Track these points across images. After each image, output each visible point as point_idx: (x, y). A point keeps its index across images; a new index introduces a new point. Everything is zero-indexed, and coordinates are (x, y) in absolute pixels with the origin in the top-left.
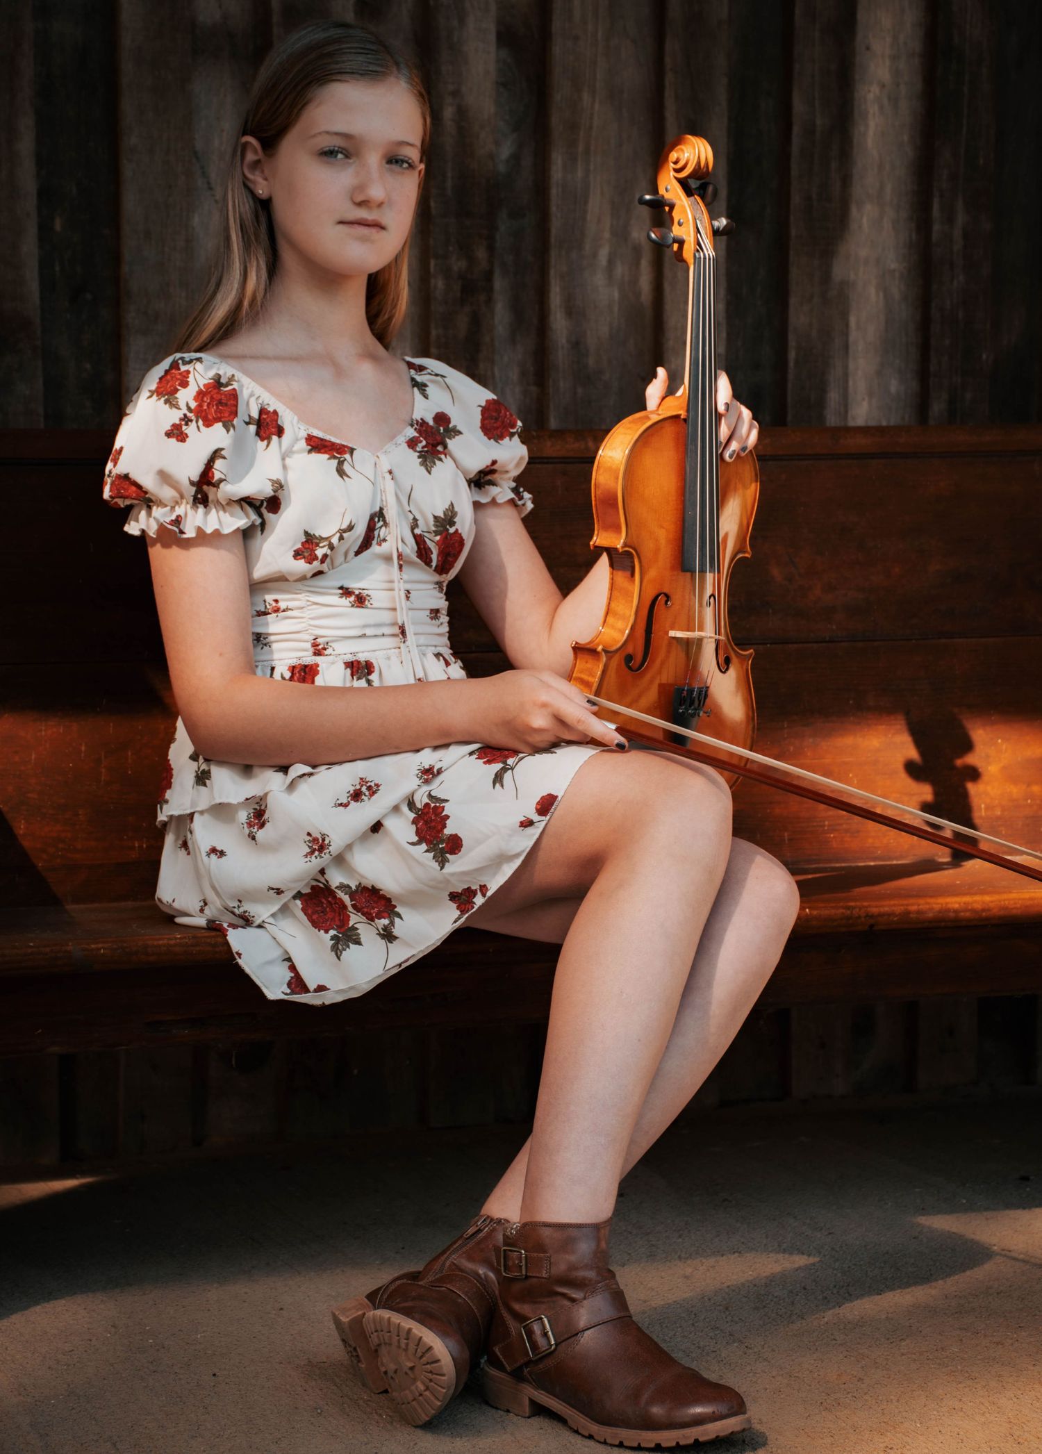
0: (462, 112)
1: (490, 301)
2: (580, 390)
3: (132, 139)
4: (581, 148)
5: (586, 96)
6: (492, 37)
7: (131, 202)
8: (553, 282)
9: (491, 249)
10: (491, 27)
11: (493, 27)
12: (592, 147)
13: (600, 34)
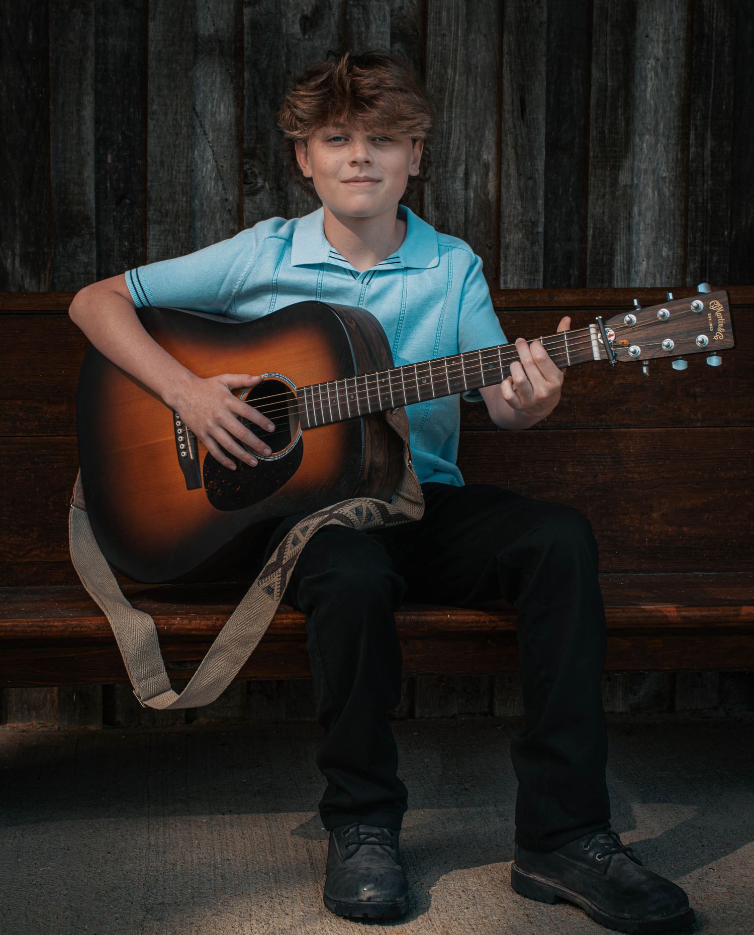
3: (154, 107)
4: (446, 103)
5: (449, 71)
11: (388, 30)
12: (454, 103)
13: (459, 33)
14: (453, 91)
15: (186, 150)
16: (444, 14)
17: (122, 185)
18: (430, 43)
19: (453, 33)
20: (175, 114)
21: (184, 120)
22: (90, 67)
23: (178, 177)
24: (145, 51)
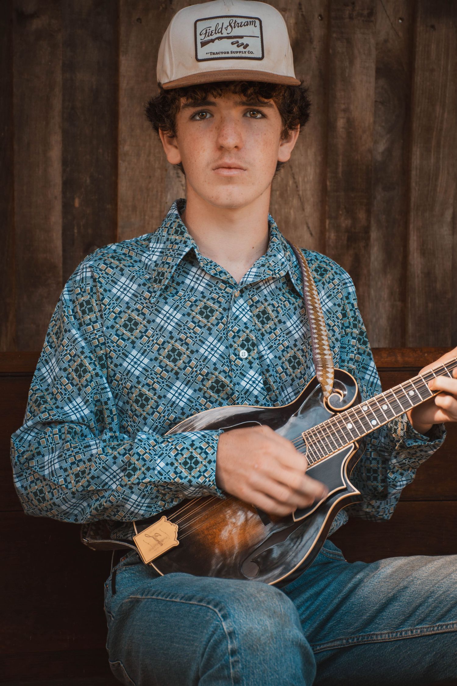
0: (350, 122)
1: (367, 246)
2: (430, 305)
3: (125, 148)
4: (434, 142)
5: (438, 109)
6: (373, 73)
7: (124, 187)
8: (412, 233)
9: (369, 212)
10: (372, 65)
11: (373, 66)
12: (442, 143)
13: (449, 67)
14: (441, 130)
15: (159, 194)
16: (433, 47)
17: (90, 231)
18: (418, 79)
19: (442, 68)
20: (149, 155)
21: (157, 162)
22: (57, 104)
23: (150, 223)
24: (115, 88)
